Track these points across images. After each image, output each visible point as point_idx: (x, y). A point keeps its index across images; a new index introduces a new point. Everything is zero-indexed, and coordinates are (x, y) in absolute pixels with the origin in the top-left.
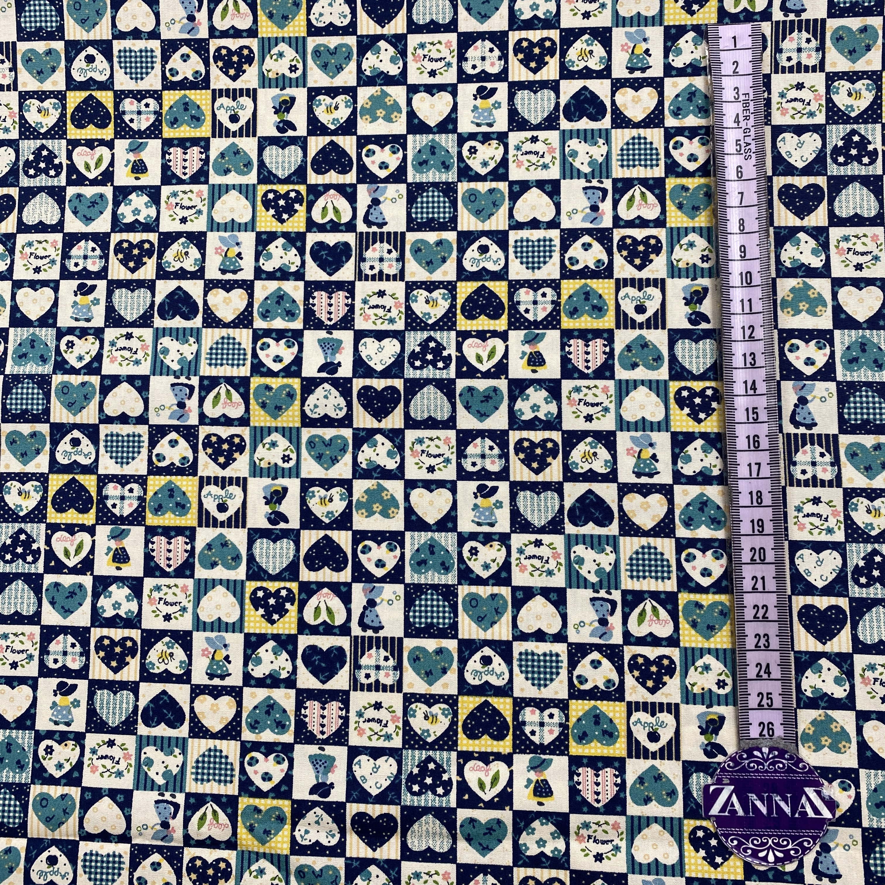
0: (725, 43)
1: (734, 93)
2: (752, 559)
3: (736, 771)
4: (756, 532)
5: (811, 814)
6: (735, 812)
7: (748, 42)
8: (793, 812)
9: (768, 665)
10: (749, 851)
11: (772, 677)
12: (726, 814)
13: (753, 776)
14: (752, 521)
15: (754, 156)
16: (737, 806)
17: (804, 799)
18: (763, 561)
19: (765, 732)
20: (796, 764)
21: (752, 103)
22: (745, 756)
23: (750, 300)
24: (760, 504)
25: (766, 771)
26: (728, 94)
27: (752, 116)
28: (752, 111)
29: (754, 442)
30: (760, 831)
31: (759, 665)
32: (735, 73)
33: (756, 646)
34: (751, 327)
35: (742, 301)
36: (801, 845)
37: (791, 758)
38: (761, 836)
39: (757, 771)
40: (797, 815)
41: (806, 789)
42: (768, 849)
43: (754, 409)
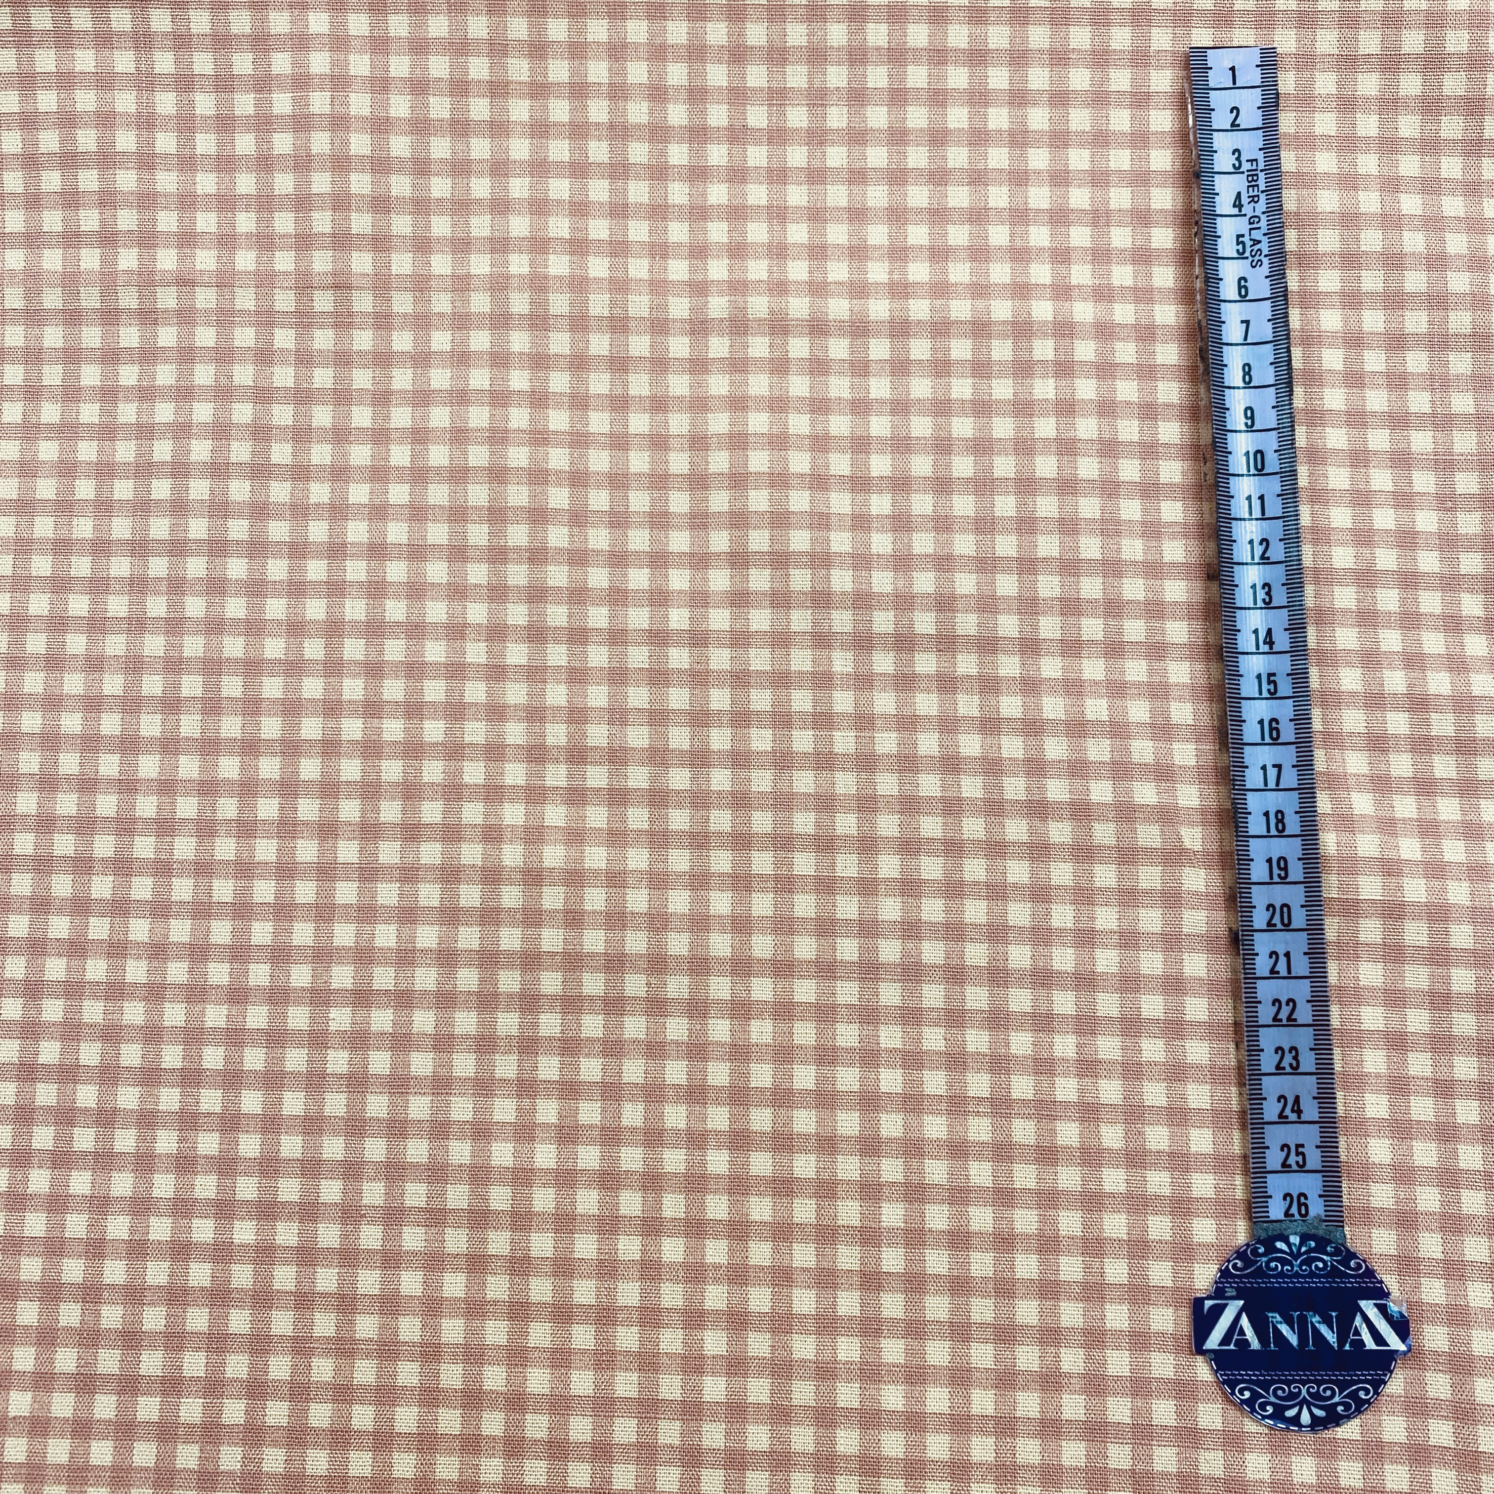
0: (1218, 77)
1: (1232, 160)
2: (1269, 924)
3: (1246, 1276)
4: (1276, 879)
5: (1370, 1344)
6: (1247, 1343)
7: (1254, 77)
8: (1341, 1341)
9: (1297, 1099)
10: (1270, 1409)
11: (1304, 1117)
12: (1232, 1347)
13: (1275, 1283)
14: (1269, 861)
15: (1266, 261)
16: (1250, 1333)
17: (1358, 1320)
18: (1287, 927)
19: (1294, 1210)
20: (1345, 1263)
21: (1262, 176)
22: (1262, 1250)
23: (1262, 498)
24: (1281, 833)
25: (1297, 1275)
26: (1223, 161)
27: (1263, 197)
28: (1262, 187)
29: (1271, 729)
30: (1288, 1375)
31: (1282, 1098)
32: (1235, 126)
33: (1278, 1067)
34: (1265, 541)
35: (1249, 498)
36: (1354, 1395)
37: (1337, 1252)
38: (1288, 1383)
39: (1282, 1274)
40: (1347, 1347)
41: (1363, 1304)
42: (1301, 1405)
43: (1270, 675)
